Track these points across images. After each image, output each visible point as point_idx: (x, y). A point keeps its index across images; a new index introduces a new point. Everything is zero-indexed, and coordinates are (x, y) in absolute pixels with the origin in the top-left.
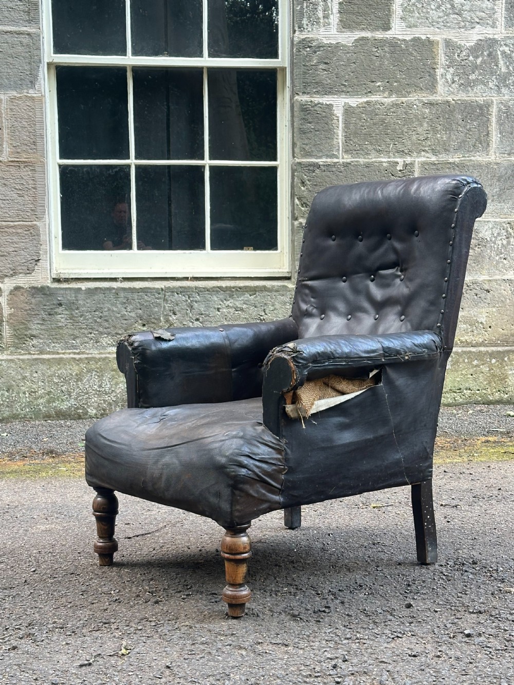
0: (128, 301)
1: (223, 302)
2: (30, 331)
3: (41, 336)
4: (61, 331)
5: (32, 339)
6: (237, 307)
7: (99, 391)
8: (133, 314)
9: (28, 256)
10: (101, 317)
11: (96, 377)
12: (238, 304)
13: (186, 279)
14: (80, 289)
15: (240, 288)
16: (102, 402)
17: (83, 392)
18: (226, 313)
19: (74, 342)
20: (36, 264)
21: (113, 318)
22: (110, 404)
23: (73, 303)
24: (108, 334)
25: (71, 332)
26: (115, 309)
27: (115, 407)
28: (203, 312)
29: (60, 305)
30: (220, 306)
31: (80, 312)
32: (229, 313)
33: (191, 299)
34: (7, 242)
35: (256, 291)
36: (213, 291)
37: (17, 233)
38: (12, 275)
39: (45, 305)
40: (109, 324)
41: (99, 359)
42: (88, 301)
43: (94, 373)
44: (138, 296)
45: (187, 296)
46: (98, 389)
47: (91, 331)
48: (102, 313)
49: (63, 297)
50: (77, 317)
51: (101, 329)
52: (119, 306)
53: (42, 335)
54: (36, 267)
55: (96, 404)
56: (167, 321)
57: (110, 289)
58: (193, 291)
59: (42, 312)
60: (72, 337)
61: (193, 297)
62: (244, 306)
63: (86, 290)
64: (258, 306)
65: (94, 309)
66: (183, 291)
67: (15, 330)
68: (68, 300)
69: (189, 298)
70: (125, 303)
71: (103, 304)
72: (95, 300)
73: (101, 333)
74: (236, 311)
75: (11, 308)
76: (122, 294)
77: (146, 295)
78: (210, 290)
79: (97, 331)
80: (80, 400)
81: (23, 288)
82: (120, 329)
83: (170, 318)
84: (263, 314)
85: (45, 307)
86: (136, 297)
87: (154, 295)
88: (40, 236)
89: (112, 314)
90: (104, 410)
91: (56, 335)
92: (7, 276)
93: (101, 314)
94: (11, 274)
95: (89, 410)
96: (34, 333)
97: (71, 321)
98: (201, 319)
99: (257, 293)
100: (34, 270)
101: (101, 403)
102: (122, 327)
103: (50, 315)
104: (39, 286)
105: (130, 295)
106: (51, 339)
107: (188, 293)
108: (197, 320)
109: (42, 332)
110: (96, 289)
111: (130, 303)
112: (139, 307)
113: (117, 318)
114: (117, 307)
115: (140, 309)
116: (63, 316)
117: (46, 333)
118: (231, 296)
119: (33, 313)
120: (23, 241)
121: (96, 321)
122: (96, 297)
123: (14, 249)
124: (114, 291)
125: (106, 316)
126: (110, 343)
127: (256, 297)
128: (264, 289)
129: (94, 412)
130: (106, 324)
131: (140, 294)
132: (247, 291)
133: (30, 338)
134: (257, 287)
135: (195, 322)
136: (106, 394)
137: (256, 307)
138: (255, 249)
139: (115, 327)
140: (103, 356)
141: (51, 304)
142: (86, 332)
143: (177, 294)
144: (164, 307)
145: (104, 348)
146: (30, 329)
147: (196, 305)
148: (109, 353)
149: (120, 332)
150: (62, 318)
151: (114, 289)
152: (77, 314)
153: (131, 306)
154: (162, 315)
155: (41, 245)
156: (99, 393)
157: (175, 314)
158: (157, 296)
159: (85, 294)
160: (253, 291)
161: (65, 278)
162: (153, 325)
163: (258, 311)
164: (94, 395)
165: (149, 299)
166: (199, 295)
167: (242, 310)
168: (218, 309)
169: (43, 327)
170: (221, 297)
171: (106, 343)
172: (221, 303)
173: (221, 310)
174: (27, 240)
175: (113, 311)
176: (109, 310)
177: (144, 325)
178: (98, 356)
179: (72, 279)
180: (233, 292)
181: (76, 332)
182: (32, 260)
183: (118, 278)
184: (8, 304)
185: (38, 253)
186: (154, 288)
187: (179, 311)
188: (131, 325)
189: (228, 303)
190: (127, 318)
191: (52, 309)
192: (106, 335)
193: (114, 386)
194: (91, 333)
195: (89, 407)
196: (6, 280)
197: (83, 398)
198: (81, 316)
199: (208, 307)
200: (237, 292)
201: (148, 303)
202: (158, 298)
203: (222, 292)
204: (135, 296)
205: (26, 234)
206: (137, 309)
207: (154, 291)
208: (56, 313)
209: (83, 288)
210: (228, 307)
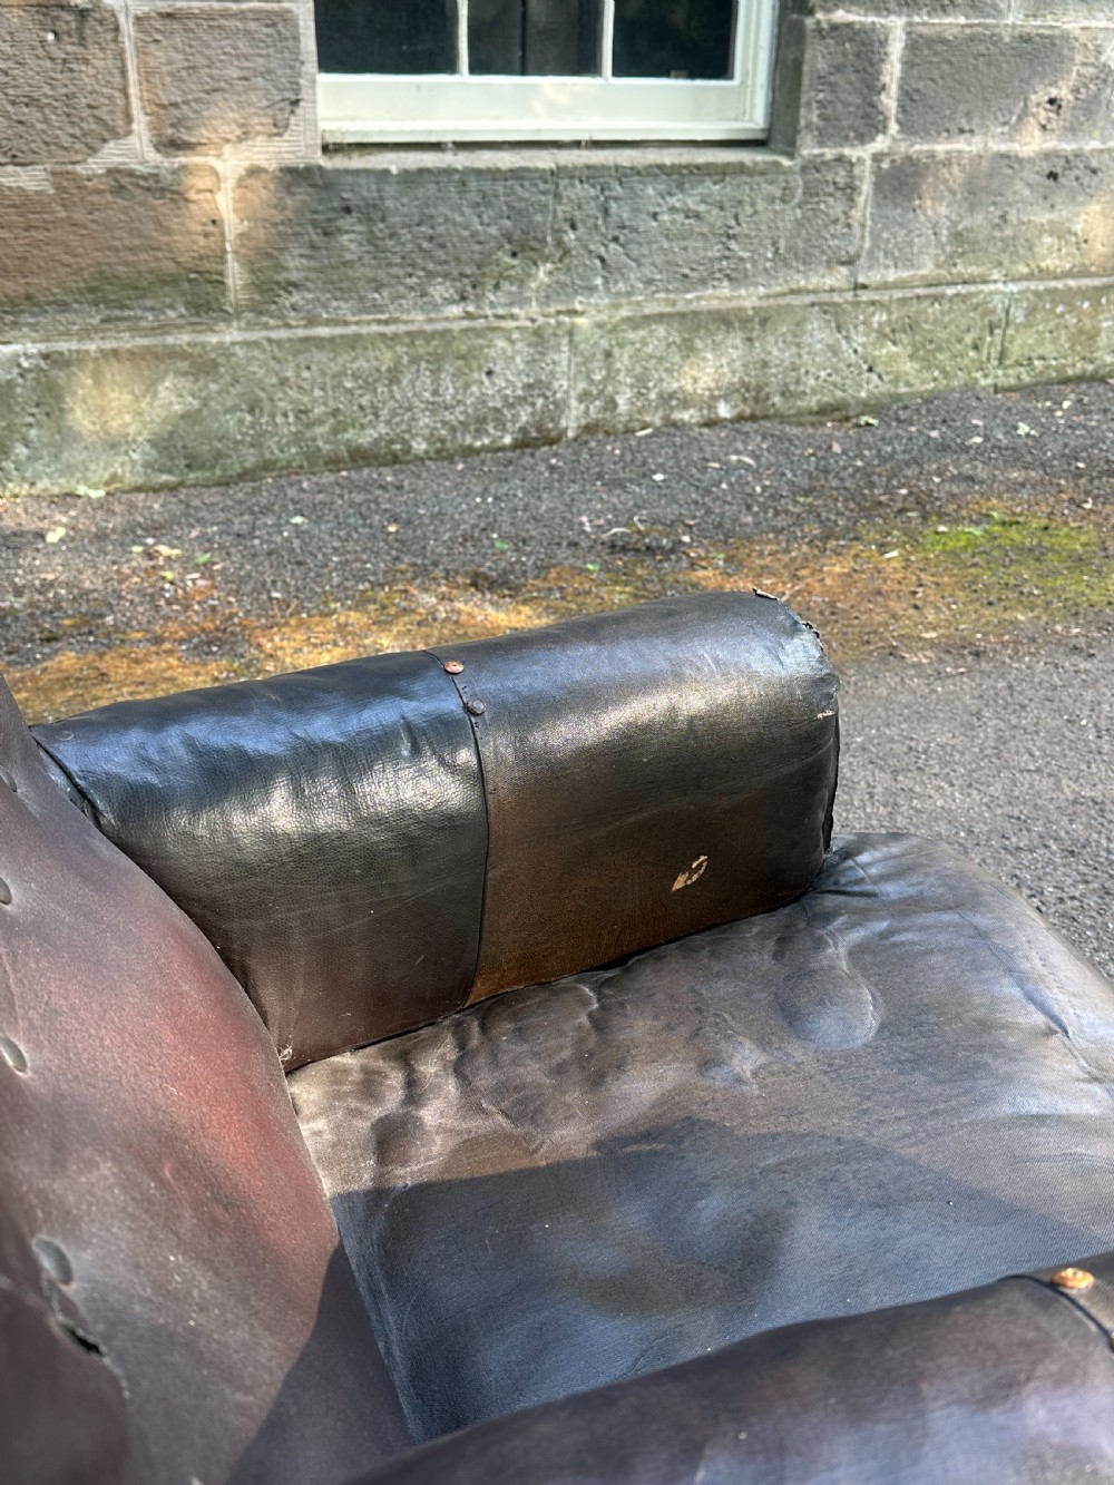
0: (486, 200)
1: (663, 198)
2: (285, 275)
3: (309, 285)
4: (350, 272)
5: (290, 293)
6: (689, 210)
7: (433, 403)
8: (493, 230)
9: (275, 92)
10: (431, 239)
11: (428, 373)
12: (692, 203)
13: (577, 144)
14: (386, 172)
15: (698, 167)
16: (439, 425)
17: (401, 407)
18: (668, 224)
19: (377, 296)
20: (292, 112)
21: (455, 240)
22: (453, 429)
23: (374, 206)
24: (446, 276)
25: (370, 273)
26: (459, 219)
27: (463, 434)
28: (628, 223)
29: (348, 210)
30: (657, 209)
31: (388, 227)
32: (674, 222)
33: (607, 193)
34: (225, 53)
35: (725, 174)
36: (648, 175)
37: (247, 32)
38: (240, 140)
39: (315, 212)
40: (447, 254)
41: (433, 335)
42: (405, 200)
43: (423, 365)
44: (505, 187)
45: (598, 187)
46: (431, 399)
47: (409, 270)
48: (432, 227)
49: (352, 191)
50: (383, 239)
51: (431, 266)
52: (467, 211)
53: (311, 281)
54: (293, 120)
55: (427, 432)
56: (559, 243)
57: (448, 172)
58: (610, 176)
59: (310, 228)
60: (373, 285)
61: (610, 189)
62: (702, 208)
63: (399, 175)
64: (727, 205)
65: (416, 219)
66: (591, 174)
67: (253, 272)
68: (363, 198)
69: (602, 190)
70: (478, 205)
71: (435, 206)
72: (417, 199)
73: (431, 275)
74: (687, 217)
75: (242, 221)
76: (473, 184)
77: (522, 186)
78: (643, 173)
79: (424, 269)
80: (397, 424)
81: (265, 171)
82: (467, 264)
83: (566, 238)
84: (733, 223)
85: (316, 216)
86: (501, 190)
87: (536, 185)
88: (299, 41)
89: (452, 231)
90: (443, 441)
91: (341, 281)
92: (228, 141)
93: (430, 231)
94: (238, 137)
95: (414, 444)
96: (294, 276)
97: (371, 248)
98: (622, 239)
99: (728, 179)
100: (287, 126)
101: (436, 429)
102: (473, 261)
103: (326, 234)
104: (302, 166)
105: (487, 186)
106: (329, 291)
107: (602, 180)
108: (616, 239)
109: (313, 275)
110: (422, 171)
111: (489, 205)
112: (506, 213)
113: (462, 239)
114: (462, 214)
115: (509, 218)
116: (352, 236)
117: (318, 278)
118: (681, 186)
119: (290, 231)
120: (263, 52)
121: (420, 248)
122: (420, 192)
123: (241, 74)
124: (457, 177)
125: (441, 235)
126: (447, 295)
127: (724, 187)
128: (740, 169)
129: (424, 446)
130: (440, 254)
131: (509, 183)
132: (709, 175)
133: (286, 290)
134: (727, 165)
135: (612, 246)
136: (446, 408)
137: (722, 208)
138: (692, 75)
139: (458, 260)
140: (439, 326)
141: (328, 210)
142: (401, 272)
143: (581, 182)
144: (555, 212)
145: (436, 307)
146: (286, 269)
147: (613, 206)
148: (447, 319)
149: (468, 272)
150: (351, 241)
151: (456, 171)
152: (381, 231)
153: (491, 213)
154: (549, 231)
155: (302, 63)
156: (434, 408)
157: (573, 227)
158: (542, 186)
159: (398, 183)
160: (722, 173)
161: (335, 144)
162: (531, 254)
163: (725, 218)
164: (423, 411)
165: (527, 195)
166: (621, 184)
167: (697, 216)
168: (655, 216)
169: (312, 264)
170: (662, 187)
171: (441, 296)
172: (661, 201)
173: (659, 218)
174: (271, 51)
175: (455, 224)
176: (447, 221)
177: (514, 255)
178: (429, 328)
179: (350, 145)
180: (683, 175)
181: (381, 274)
182: (283, 100)
183: (446, 144)
184: (235, 210)
185: (297, 84)
186: (537, 170)
187: (582, 221)
188: (490, 255)
189: (673, 201)
190: (482, 238)
191: (329, 220)
192: (440, 280)
193: (461, 391)
194: (410, 275)
195: (413, 437)
196: (227, 149)
197: (402, 421)
198: (392, 236)
199: (636, 211)
200: (692, 178)
201: (523, 204)
202: (544, 193)
203: (664, 177)
204: (500, 188)
205: (268, 35)
206: (501, 217)
207: (537, 175)
208: (340, 231)
209: (394, 170)
210: (673, 210)
